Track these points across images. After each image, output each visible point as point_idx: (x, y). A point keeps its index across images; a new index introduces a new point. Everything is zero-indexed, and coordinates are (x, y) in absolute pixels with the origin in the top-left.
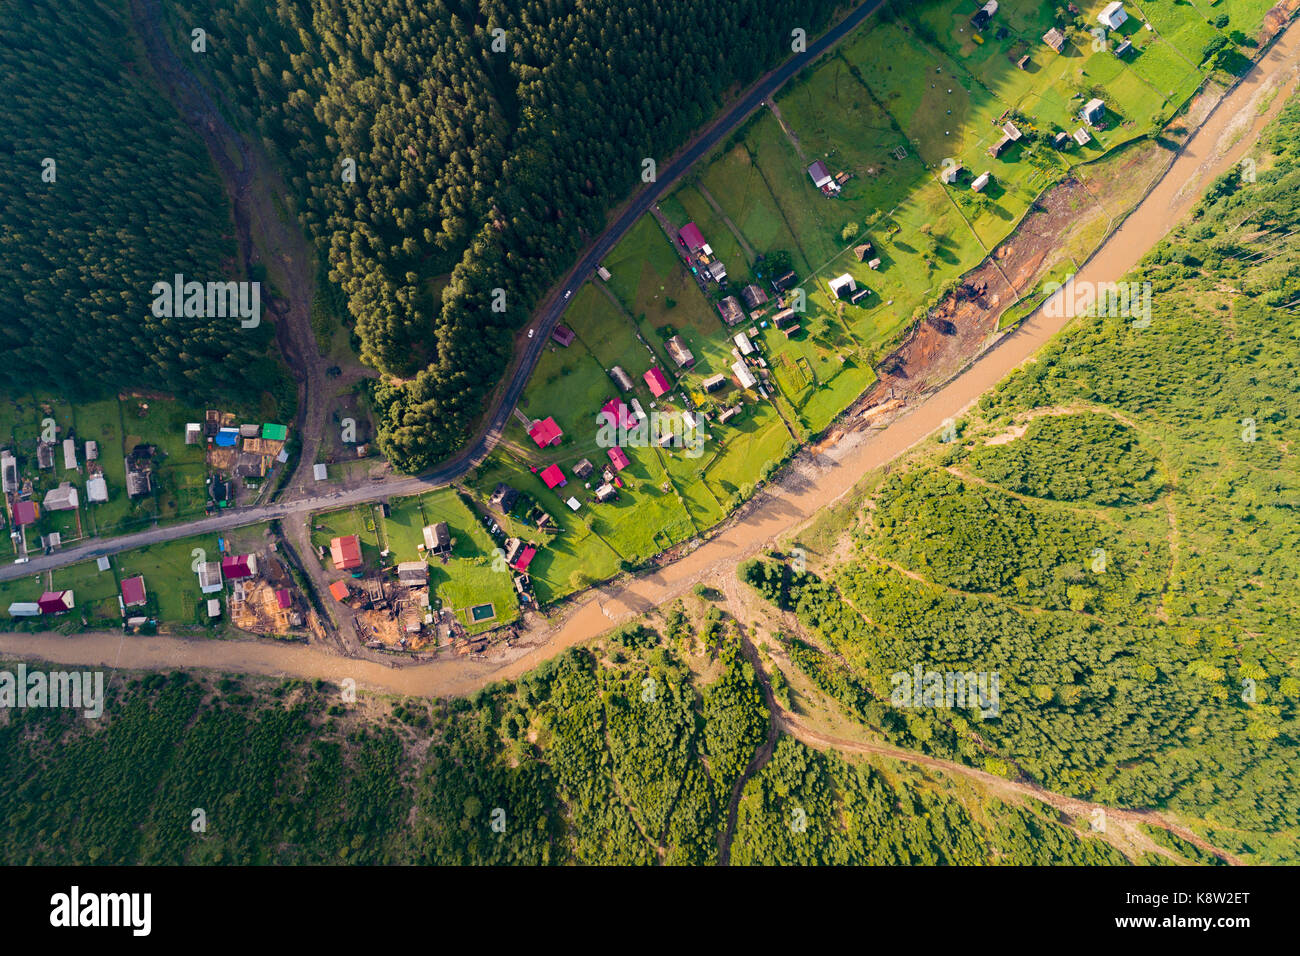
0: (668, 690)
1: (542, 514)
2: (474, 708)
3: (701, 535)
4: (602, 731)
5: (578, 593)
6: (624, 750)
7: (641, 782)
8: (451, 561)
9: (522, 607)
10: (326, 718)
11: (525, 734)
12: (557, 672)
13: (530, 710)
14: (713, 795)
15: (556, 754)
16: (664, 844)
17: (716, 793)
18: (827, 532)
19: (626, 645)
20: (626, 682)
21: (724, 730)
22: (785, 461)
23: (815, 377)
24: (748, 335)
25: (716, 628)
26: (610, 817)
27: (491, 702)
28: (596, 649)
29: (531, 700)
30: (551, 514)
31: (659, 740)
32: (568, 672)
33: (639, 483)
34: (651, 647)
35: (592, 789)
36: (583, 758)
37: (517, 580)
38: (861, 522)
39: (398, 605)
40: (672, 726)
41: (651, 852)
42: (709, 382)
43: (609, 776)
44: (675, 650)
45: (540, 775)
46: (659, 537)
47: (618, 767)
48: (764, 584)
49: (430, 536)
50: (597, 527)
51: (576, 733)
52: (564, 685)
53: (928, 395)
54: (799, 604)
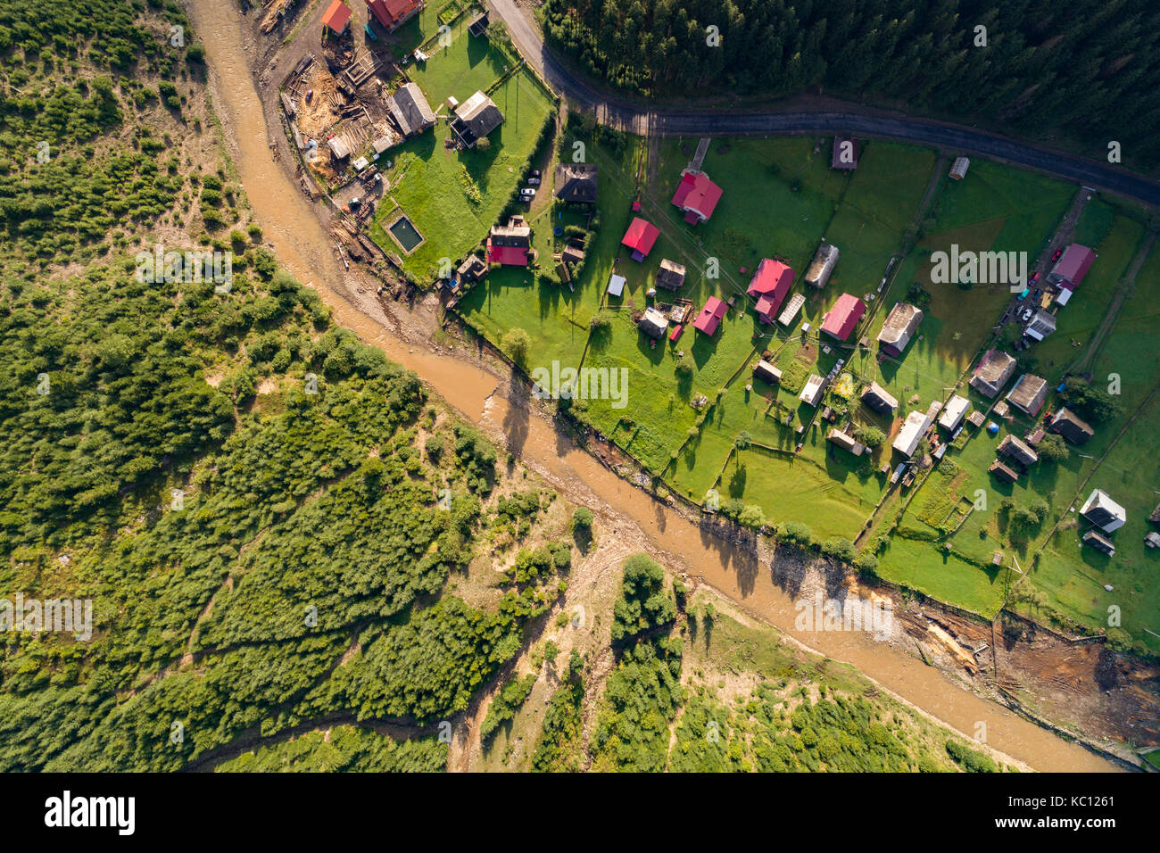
0: (426, 546)
1: (580, 247)
2: (269, 287)
3: (657, 481)
4: (322, 482)
5: (497, 353)
6: (309, 529)
7: (274, 577)
8: (454, 153)
9: (439, 286)
10: (153, 86)
11: (266, 374)
12: (374, 377)
13: (303, 365)
14: (308, 690)
15: (255, 432)
16: (198, 658)
17: (313, 693)
18: (749, 653)
19: (459, 453)
20: (408, 481)
21: (409, 656)
22: (816, 549)
23: (953, 534)
24: (967, 411)
25: (543, 568)
26: (201, 557)
27: (289, 305)
28: (432, 415)
29: (319, 358)
30: (588, 260)
31: (348, 572)
32: (381, 391)
33: (689, 360)
34: (473, 489)
35: (230, 510)
36: (269, 475)
37: (473, 259)
38: (783, 693)
39: (357, 111)
40: (377, 579)
41: (178, 645)
42: (877, 389)
43: (262, 524)
44: (484, 526)
45: (215, 426)
46: (626, 425)
47: (281, 532)
48: (637, 604)
49: (473, 106)
50: (599, 334)
51: (301, 447)
52: (360, 395)
53: (1001, 699)
54: (633, 666)
